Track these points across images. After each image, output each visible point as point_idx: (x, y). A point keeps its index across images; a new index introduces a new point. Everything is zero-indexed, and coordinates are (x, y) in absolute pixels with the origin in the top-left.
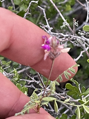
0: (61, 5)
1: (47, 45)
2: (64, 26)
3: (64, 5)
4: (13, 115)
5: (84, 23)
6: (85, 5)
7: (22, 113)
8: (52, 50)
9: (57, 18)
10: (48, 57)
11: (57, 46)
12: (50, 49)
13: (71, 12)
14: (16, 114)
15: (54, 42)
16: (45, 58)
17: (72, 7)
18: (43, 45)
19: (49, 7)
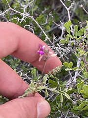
0: (43, 25)
1: (41, 52)
2: (46, 40)
3: (45, 26)
4: (17, 97)
5: (60, 38)
6: (60, 25)
7: (23, 96)
8: (45, 55)
9: (40, 34)
10: (42, 59)
11: (48, 52)
12: (44, 54)
13: (50, 30)
14: (19, 97)
15: (46, 49)
16: (40, 60)
17: (50, 26)
18: (38, 51)
19: (35, 28)
